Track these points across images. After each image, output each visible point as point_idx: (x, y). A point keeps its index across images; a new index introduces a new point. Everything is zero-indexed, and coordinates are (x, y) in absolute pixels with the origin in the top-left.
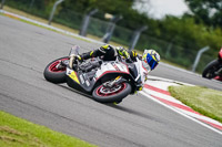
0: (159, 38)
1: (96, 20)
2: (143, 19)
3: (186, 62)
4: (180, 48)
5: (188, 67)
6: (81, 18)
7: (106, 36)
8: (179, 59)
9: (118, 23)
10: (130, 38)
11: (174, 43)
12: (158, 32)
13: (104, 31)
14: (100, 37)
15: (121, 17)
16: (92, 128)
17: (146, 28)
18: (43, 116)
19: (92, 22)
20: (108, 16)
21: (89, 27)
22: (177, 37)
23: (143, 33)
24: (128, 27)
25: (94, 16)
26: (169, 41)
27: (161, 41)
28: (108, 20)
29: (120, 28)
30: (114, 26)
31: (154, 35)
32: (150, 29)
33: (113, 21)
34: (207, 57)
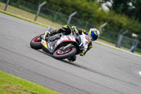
1: (127, 38)
6: (117, 37)
13: (131, 45)
14: (129, 48)
19: (124, 39)
20: (134, 35)
21: (122, 42)
25: (125, 35)
30: (138, 41)
33: (137, 38)
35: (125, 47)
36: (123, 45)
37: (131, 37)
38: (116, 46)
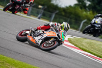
0: (64, 16)
1: (35, 9)
2: (56, 8)
3: (76, 27)
4: (73, 20)
5: (77, 29)
7: (39, 16)
8: (73, 25)
9: (45, 10)
10: (50, 17)
11: (71, 18)
12: (63, 13)
13: (38, 14)
14: (37, 16)
15: (46, 7)
16: (33, 58)
17: (57, 11)
18: (10, 53)
19: (33, 9)
20: (40, 6)
21: (31, 12)
22: (72, 16)
23: (56, 14)
24: (49, 11)
25: (34, 7)
26: (68, 17)
27: (64, 18)
28: (40, 8)
29: (46, 12)
30: (43, 11)
31: (61, 15)
32: (60, 12)
33: (42, 9)
34: (86, 24)
35: (34, 15)
36: (32, 14)
37: (38, 8)
38: (27, 15)
